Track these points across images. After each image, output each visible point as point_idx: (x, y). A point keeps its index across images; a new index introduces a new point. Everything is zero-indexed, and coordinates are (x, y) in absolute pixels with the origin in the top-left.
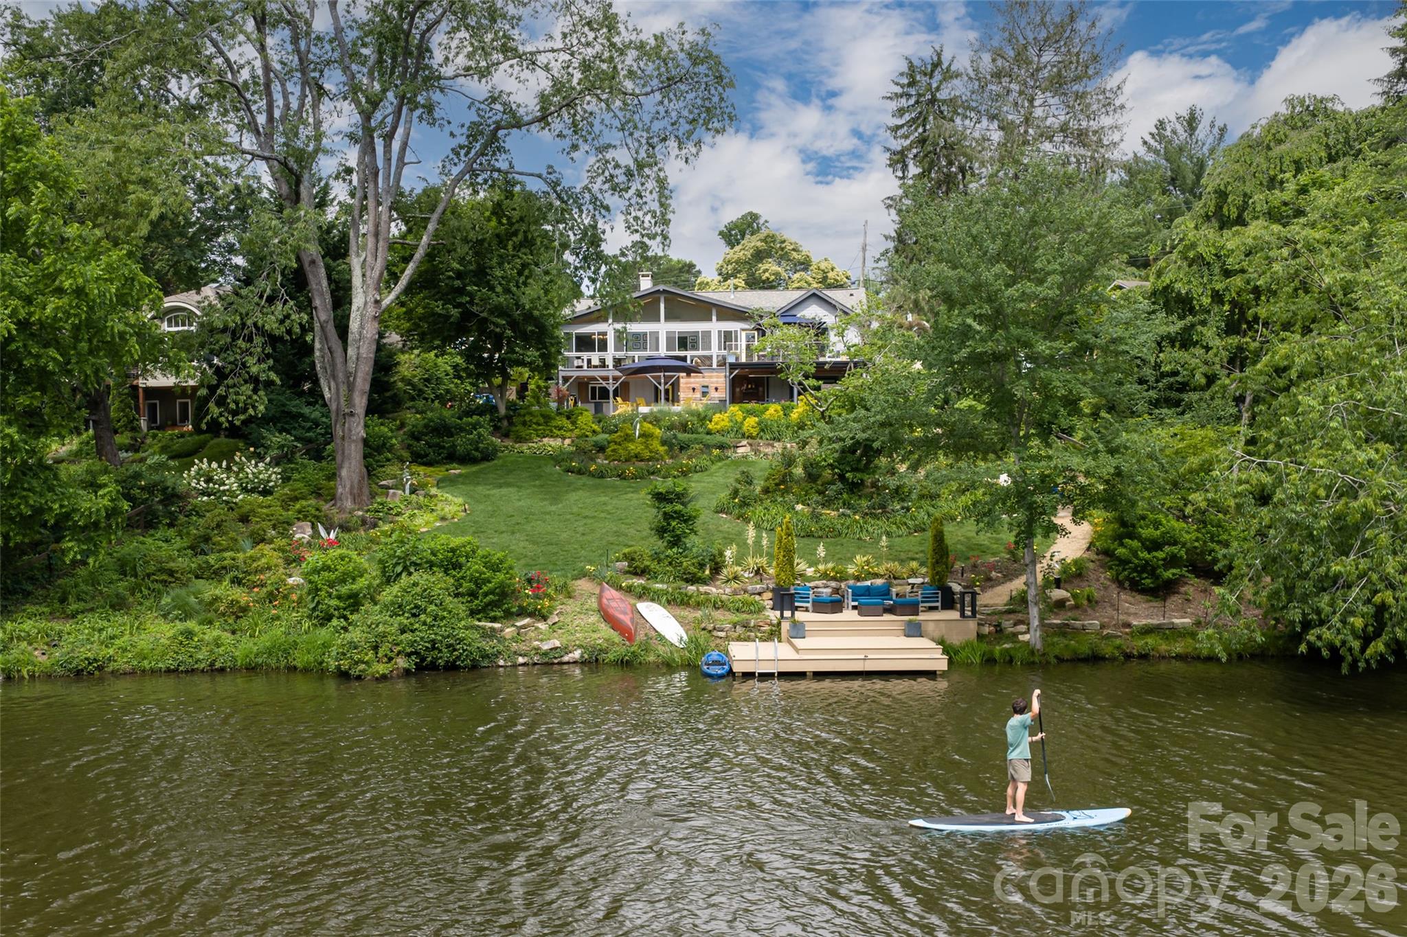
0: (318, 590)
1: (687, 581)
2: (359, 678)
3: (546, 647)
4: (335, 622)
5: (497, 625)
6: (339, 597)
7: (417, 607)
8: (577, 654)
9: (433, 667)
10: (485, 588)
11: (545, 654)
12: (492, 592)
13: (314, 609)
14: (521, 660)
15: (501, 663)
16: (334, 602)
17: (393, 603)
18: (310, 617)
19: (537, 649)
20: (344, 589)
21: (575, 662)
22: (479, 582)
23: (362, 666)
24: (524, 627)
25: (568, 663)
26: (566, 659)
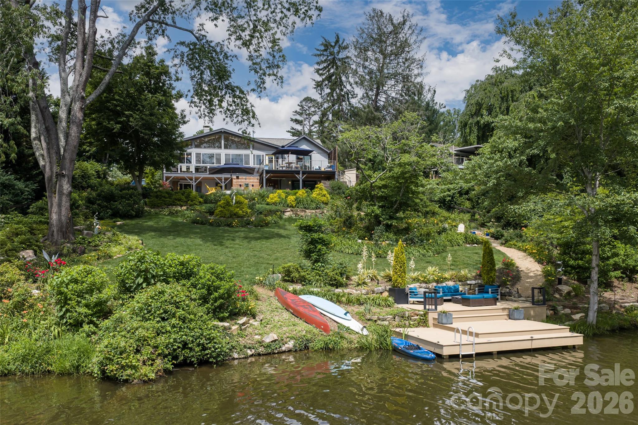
0: (66, 299)
1: (332, 285)
2: (126, 381)
3: (268, 340)
4: (86, 327)
5: (226, 324)
6: (87, 306)
7: (166, 312)
8: (290, 344)
9: (186, 364)
10: (216, 294)
11: (268, 346)
12: (221, 297)
13: (62, 317)
14: (249, 352)
15: (236, 356)
16: (83, 310)
17: (141, 309)
18: (58, 324)
19: (260, 342)
20: (94, 299)
21: (290, 351)
22: (211, 289)
23: (129, 372)
24: (243, 324)
25: (284, 352)
26: (284, 348)
